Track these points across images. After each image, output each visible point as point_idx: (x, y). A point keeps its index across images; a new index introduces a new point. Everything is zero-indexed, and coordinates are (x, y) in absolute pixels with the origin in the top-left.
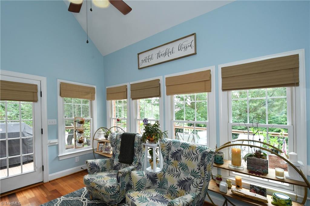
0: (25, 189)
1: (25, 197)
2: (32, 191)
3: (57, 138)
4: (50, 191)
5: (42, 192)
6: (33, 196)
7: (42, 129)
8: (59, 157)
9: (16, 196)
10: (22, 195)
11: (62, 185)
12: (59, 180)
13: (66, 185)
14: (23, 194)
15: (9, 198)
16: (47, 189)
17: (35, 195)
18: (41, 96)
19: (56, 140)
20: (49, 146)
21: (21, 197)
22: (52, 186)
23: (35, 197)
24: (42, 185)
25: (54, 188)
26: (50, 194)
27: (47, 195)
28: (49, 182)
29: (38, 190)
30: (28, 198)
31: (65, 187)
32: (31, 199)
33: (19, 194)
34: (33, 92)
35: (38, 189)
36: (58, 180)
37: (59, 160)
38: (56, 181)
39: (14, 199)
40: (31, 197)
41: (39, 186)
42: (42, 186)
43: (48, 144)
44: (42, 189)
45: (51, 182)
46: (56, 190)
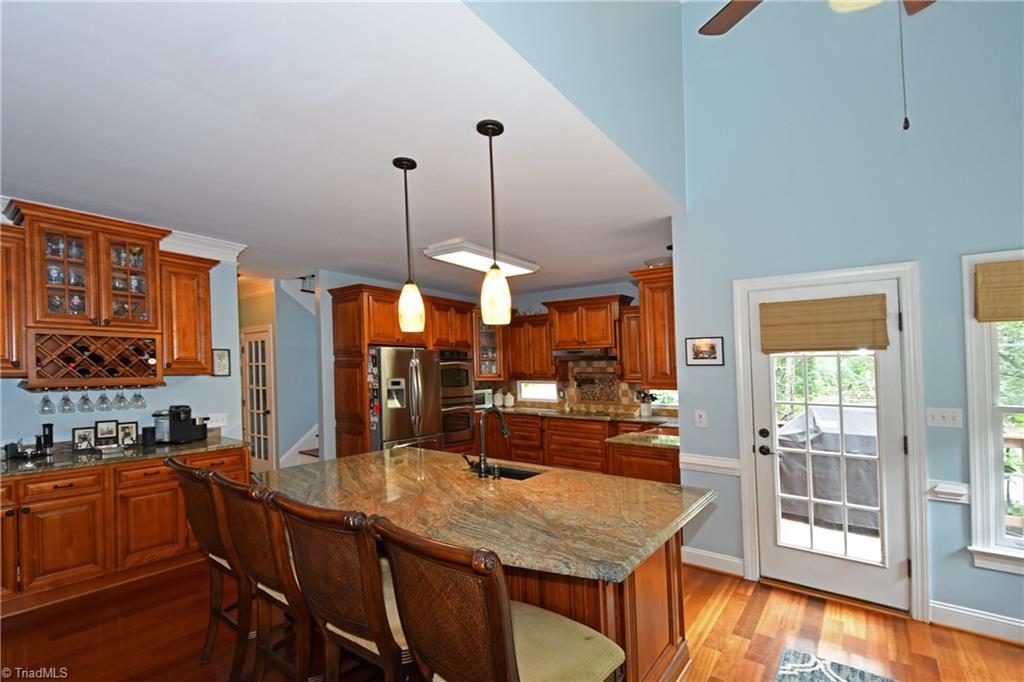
0: (857, 605)
1: (841, 624)
2: (867, 620)
3: (966, 479)
4: (914, 651)
5: (889, 641)
6: (862, 635)
7: (905, 439)
8: (972, 554)
9: (823, 609)
10: (838, 616)
11: (968, 659)
12: (968, 638)
13: (980, 671)
14: (841, 616)
15: (808, 605)
16: (908, 640)
17: (867, 636)
18: (901, 328)
19: (961, 488)
20: (930, 500)
21: (833, 617)
22: (930, 641)
23: (865, 641)
24: (905, 621)
25: (934, 651)
26: (905, 661)
27: (898, 658)
28: (931, 624)
29: (882, 628)
30: (845, 632)
31: (974, 674)
32: (852, 637)
33: (834, 608)
34: (874, 320)
35: (885, 626)
36: (966, 636)
37: (973, 565)
38: (956, 636)
39: (815, 612)
40: (853, 634)
41: (894, 618)
42: (901, 625)
43: (926, 493)
44: (896, 630)
45: (935, 630)
46: (934, 661)
